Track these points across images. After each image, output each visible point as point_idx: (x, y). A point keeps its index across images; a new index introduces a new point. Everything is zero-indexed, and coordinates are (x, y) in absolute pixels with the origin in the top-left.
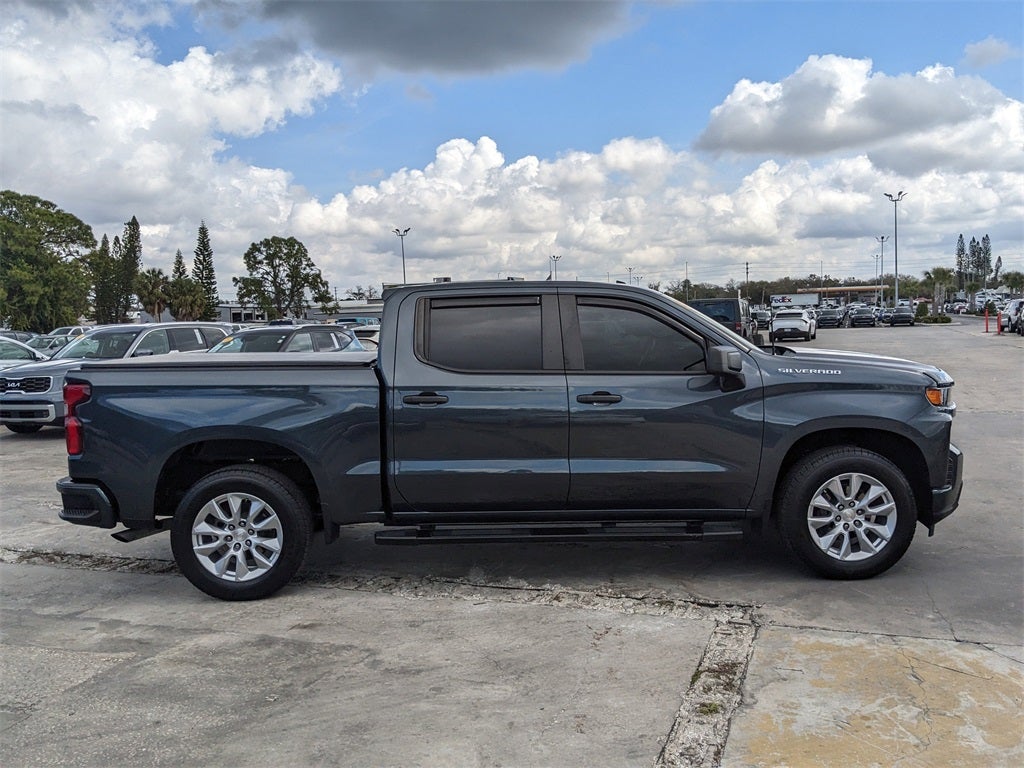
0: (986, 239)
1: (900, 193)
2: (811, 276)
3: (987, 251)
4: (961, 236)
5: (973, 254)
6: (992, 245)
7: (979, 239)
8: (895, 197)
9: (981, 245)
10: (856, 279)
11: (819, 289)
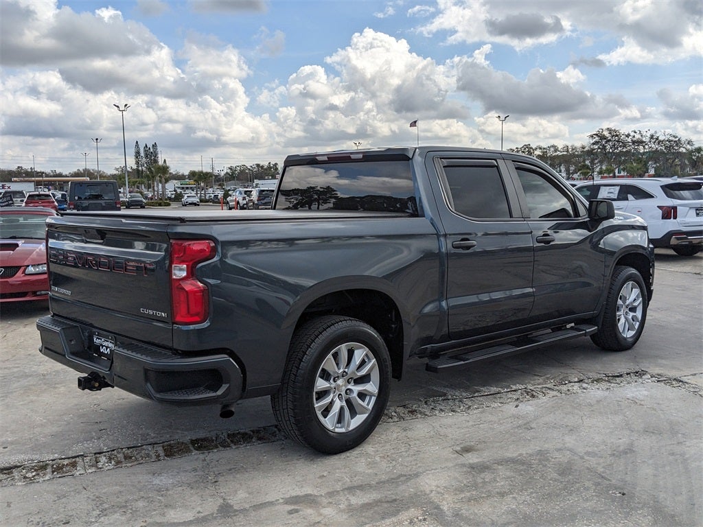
0: (155, 146)
1: (126, 105)
2: (18, 167)
3: (156, 154)
4: (137, 142)
5: (146, 156)
6: (159, 149)
7: (150, 146)
8: (122, 108)
9: (152, 150)
10: (58, 172)
11: (33, 179)
